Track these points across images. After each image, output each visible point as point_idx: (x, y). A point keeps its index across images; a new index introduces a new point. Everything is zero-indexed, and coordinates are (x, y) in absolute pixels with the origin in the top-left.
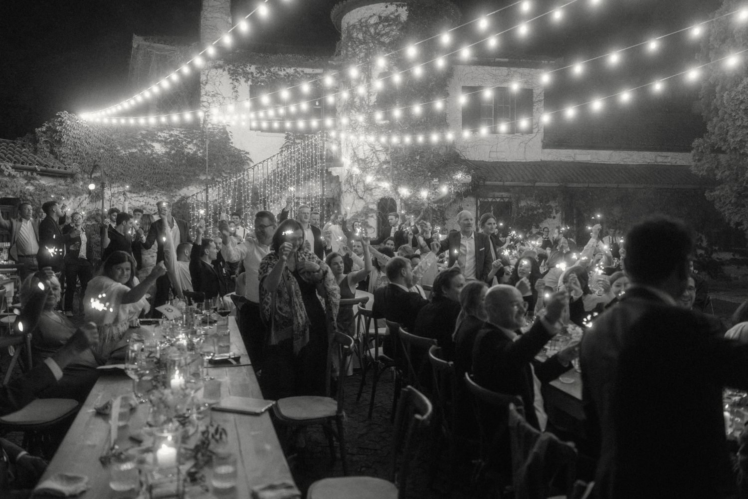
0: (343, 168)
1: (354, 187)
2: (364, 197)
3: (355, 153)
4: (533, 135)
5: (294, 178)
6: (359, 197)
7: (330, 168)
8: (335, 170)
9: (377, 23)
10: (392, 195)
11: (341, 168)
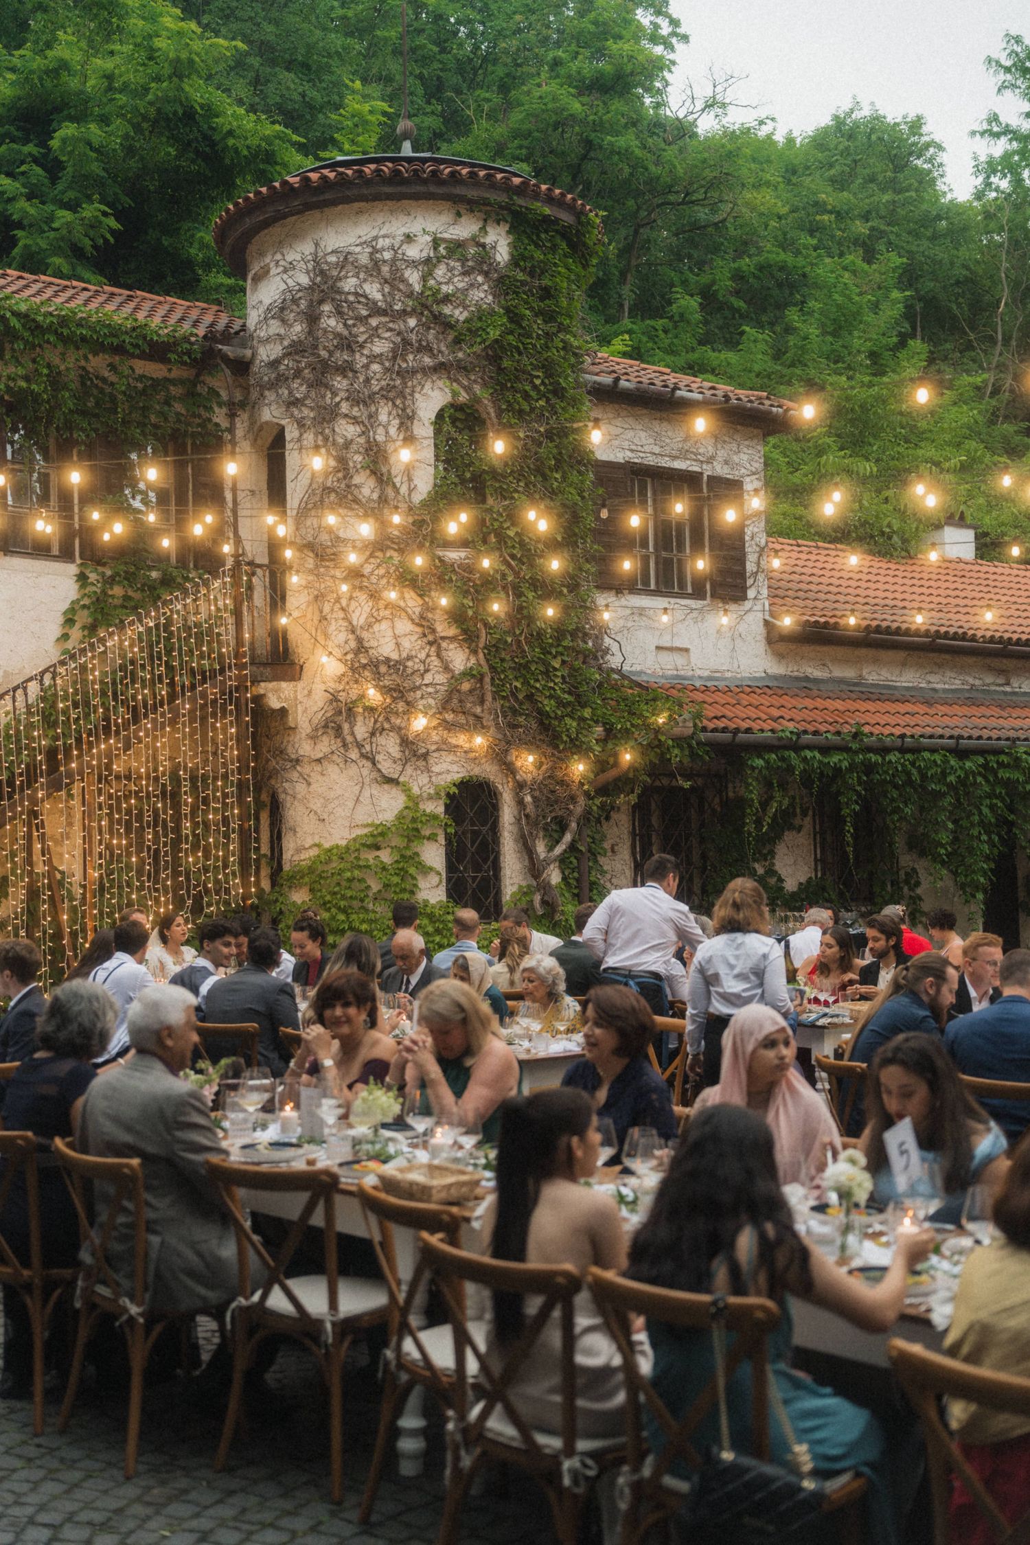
0: (300, 685)
1: (360, 746)
2: (401, 779)
3: (360, 640)
4: (747, 605)
5: (163, 715)
6: (384, 776)
7: (262, 684)
8: (277, 691)
9: (428, 261)
10: (489, 771)
11: (292, 684)
